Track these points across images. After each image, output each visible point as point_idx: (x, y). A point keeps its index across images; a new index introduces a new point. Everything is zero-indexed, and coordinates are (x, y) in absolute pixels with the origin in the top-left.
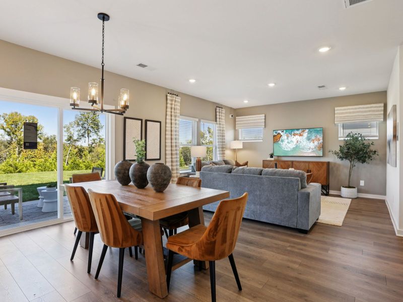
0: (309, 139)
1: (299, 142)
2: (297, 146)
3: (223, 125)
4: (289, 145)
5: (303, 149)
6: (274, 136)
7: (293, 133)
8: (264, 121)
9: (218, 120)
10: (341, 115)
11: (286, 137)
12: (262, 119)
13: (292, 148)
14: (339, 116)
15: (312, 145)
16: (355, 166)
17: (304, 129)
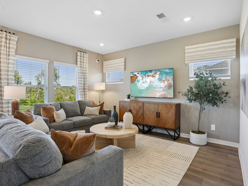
0: (160, 80)
1: (152, 82)
2: (150, 86)
3: (85, 68)
4: (144, 85)
5: (155, 88)
6: (131, 77)
7: (147, 75)
8: (123, 64)
9: (78, 63)
10: (191, 55)
11: (141, 78)
12: (122, 63)
13: (146, 87)
14: (189, 55)
15: (163, 85)
16: (204, 109)
17: (156, 71)
